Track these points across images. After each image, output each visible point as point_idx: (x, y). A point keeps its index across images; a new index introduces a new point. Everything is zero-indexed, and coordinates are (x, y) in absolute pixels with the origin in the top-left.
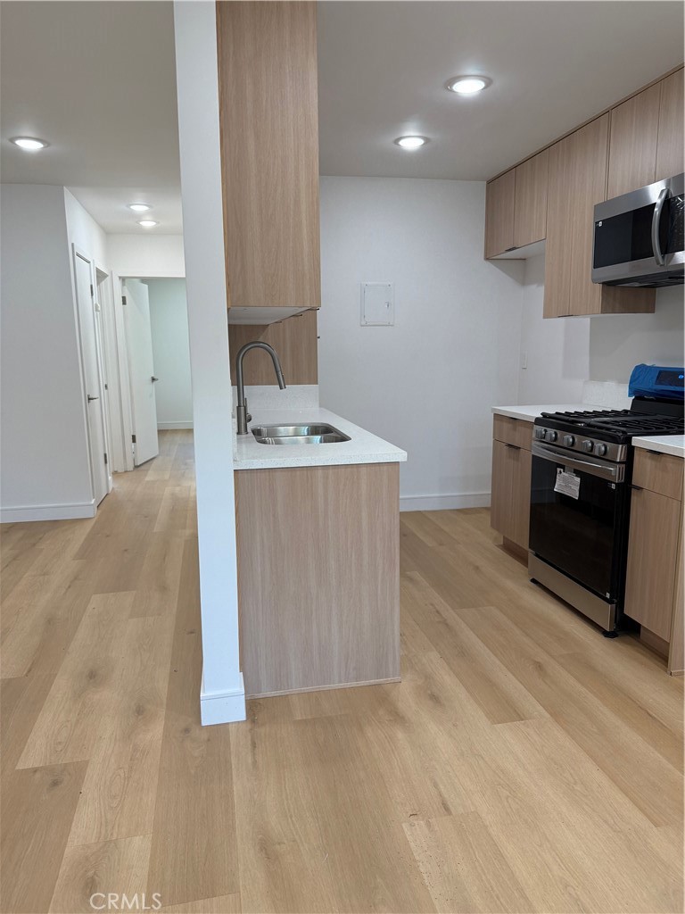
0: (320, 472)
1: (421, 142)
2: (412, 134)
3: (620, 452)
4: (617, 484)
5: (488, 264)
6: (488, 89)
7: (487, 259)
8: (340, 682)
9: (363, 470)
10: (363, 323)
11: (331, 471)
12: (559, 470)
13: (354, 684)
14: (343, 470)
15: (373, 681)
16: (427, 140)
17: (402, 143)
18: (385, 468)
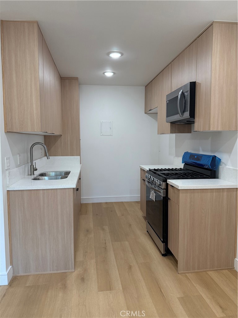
0: (41, 192)
1: (112, 74)
2: (109, 71)
3: (163, 185)
4: (163, 197)
5: (146, 114)
6: (122, 57)
7: (145, 113)
8: (50, 271)
9: (59, 191)
10: (101, 135)
11: (45, 191)
12: (151, 190)
13: (56, 272)
14: (50, 191)
15: (63, 271)
16: (114, 73)
17: (106, 74)
18: (67, 190)
